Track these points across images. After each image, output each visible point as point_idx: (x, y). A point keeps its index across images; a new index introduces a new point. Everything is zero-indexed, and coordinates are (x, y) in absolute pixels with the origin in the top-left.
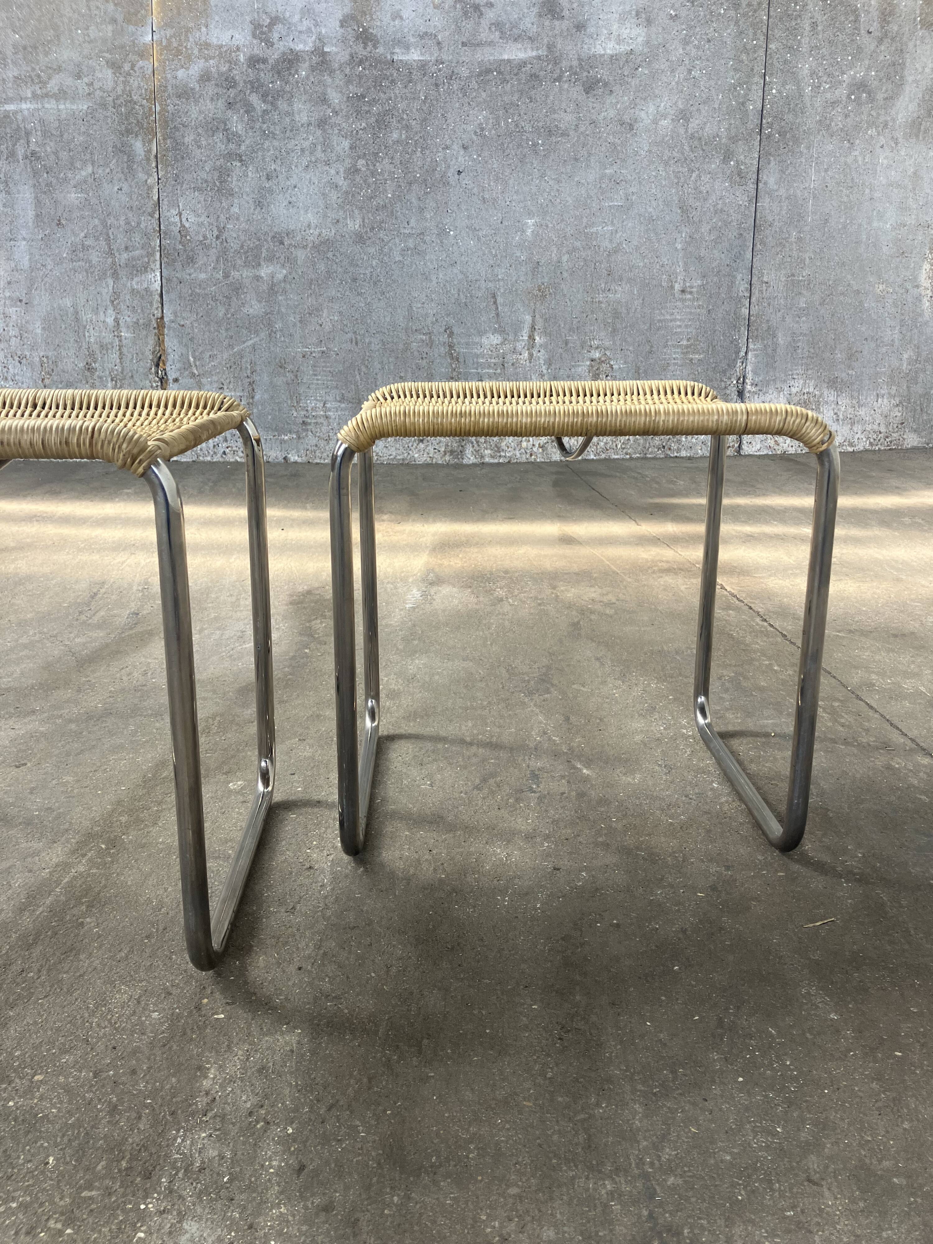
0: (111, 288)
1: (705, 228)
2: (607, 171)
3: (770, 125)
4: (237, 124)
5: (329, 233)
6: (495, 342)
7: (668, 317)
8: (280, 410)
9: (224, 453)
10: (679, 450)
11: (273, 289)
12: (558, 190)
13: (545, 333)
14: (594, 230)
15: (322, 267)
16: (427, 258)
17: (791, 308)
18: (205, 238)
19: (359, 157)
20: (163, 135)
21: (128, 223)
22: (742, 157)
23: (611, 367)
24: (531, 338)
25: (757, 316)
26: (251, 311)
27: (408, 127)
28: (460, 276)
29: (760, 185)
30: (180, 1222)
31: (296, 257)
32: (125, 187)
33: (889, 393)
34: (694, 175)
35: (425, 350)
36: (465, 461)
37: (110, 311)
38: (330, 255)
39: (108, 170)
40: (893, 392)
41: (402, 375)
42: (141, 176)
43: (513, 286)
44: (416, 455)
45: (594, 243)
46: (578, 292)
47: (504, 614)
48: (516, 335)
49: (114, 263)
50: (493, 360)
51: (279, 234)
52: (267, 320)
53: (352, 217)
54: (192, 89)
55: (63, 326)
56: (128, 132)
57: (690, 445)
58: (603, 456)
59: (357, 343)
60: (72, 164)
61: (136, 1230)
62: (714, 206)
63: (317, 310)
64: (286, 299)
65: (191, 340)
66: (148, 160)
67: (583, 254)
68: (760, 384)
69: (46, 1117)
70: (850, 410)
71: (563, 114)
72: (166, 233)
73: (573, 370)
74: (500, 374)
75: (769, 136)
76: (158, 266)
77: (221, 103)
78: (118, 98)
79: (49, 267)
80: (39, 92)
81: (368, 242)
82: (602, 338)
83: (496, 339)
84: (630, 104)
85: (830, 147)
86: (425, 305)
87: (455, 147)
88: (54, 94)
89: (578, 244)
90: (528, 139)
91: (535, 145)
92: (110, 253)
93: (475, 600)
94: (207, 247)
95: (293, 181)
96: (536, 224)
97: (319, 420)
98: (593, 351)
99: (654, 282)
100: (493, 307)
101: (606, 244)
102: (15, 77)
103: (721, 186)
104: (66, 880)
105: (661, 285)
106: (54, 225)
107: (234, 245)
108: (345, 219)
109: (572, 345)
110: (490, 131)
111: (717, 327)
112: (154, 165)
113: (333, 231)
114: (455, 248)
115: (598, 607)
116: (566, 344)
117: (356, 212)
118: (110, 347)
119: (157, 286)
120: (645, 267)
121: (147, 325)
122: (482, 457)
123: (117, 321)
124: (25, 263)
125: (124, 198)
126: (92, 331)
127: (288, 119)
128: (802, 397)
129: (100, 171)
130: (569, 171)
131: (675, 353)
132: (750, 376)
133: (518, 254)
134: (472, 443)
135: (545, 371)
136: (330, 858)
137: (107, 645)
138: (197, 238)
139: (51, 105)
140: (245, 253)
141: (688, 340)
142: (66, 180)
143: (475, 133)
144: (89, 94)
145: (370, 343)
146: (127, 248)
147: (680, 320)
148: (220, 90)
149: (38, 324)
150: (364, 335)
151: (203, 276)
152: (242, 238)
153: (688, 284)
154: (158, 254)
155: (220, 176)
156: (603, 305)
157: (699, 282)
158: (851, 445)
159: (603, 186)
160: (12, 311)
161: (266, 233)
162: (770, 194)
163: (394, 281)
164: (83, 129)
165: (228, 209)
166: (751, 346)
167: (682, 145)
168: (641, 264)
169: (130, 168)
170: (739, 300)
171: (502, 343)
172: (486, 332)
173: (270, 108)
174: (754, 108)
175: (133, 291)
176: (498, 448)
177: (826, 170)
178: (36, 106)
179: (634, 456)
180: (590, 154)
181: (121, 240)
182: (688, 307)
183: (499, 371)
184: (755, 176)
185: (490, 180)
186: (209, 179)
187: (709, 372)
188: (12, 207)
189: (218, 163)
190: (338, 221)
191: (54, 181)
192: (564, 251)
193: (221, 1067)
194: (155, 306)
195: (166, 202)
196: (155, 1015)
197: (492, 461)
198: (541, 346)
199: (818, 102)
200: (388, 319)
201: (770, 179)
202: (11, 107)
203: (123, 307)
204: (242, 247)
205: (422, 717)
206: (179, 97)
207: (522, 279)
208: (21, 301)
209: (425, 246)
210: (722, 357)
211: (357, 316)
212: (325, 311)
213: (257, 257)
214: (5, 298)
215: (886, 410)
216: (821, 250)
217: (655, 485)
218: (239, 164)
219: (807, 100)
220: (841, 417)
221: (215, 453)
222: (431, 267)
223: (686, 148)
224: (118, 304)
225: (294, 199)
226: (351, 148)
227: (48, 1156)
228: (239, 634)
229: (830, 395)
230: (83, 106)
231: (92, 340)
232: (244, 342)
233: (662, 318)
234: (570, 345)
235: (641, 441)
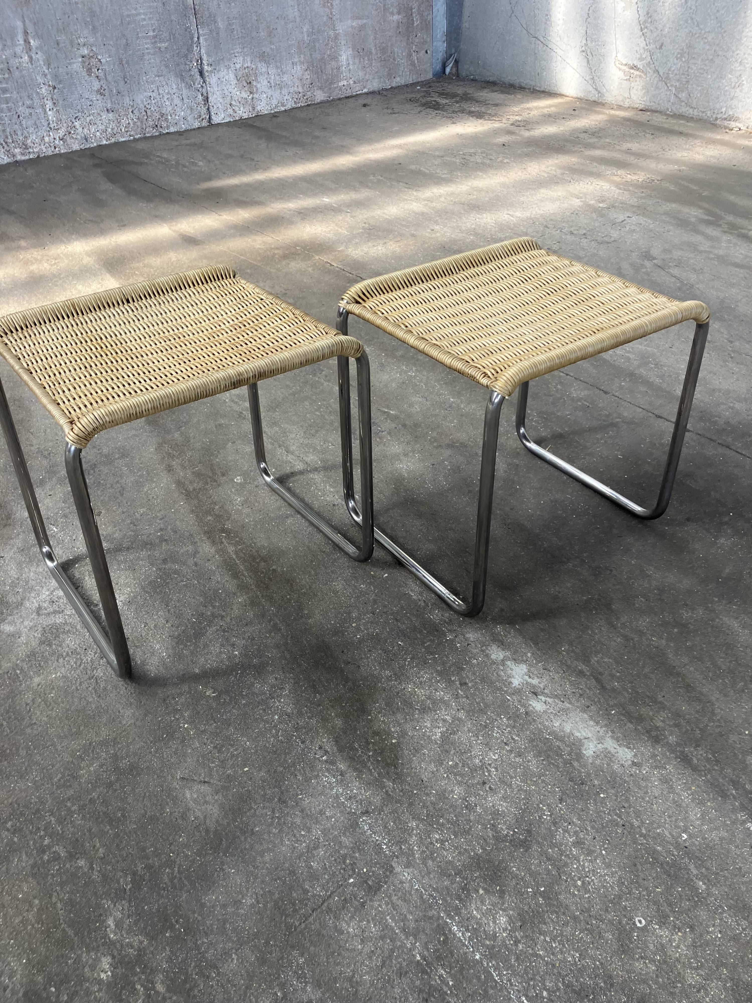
7: (134, 12)
10: (168, 127)
13: (38, 36)
23: (100, 60)
24: (27, 41)
25: (200, 5)
30: (464, 636)
33: (300, 61)
40: (302, 59)
48: (12, 40)
57: (175, 121)
58: (113, 140)
68: (213, 64)
70: (278, 78)
73: (69, 67)
74: (8, 78)
82: (86, 36)
98: (81, 49)
104: (233, 556)
109: (63, 45)
116: (58, 44)
122: (14, 156)
128: (244, 71)
131: (146, 43)
132: (205, 58)
135: (46, 71)
141: (154, 31)
147: (144, 14)
156: (80, 6)
158: (283, 105)
166: (201, 32)
176: (26, 145)
179: (137, 137)
183: (7, 76)
187: (176, 58)
197: (23, 158)
198: (37, 48)
210: (182, 43)
215: (300, 74)
220: (273, 84)
229: (262, 67)
233: (129, 13)
234: (62, 45)
235: (139, 124)
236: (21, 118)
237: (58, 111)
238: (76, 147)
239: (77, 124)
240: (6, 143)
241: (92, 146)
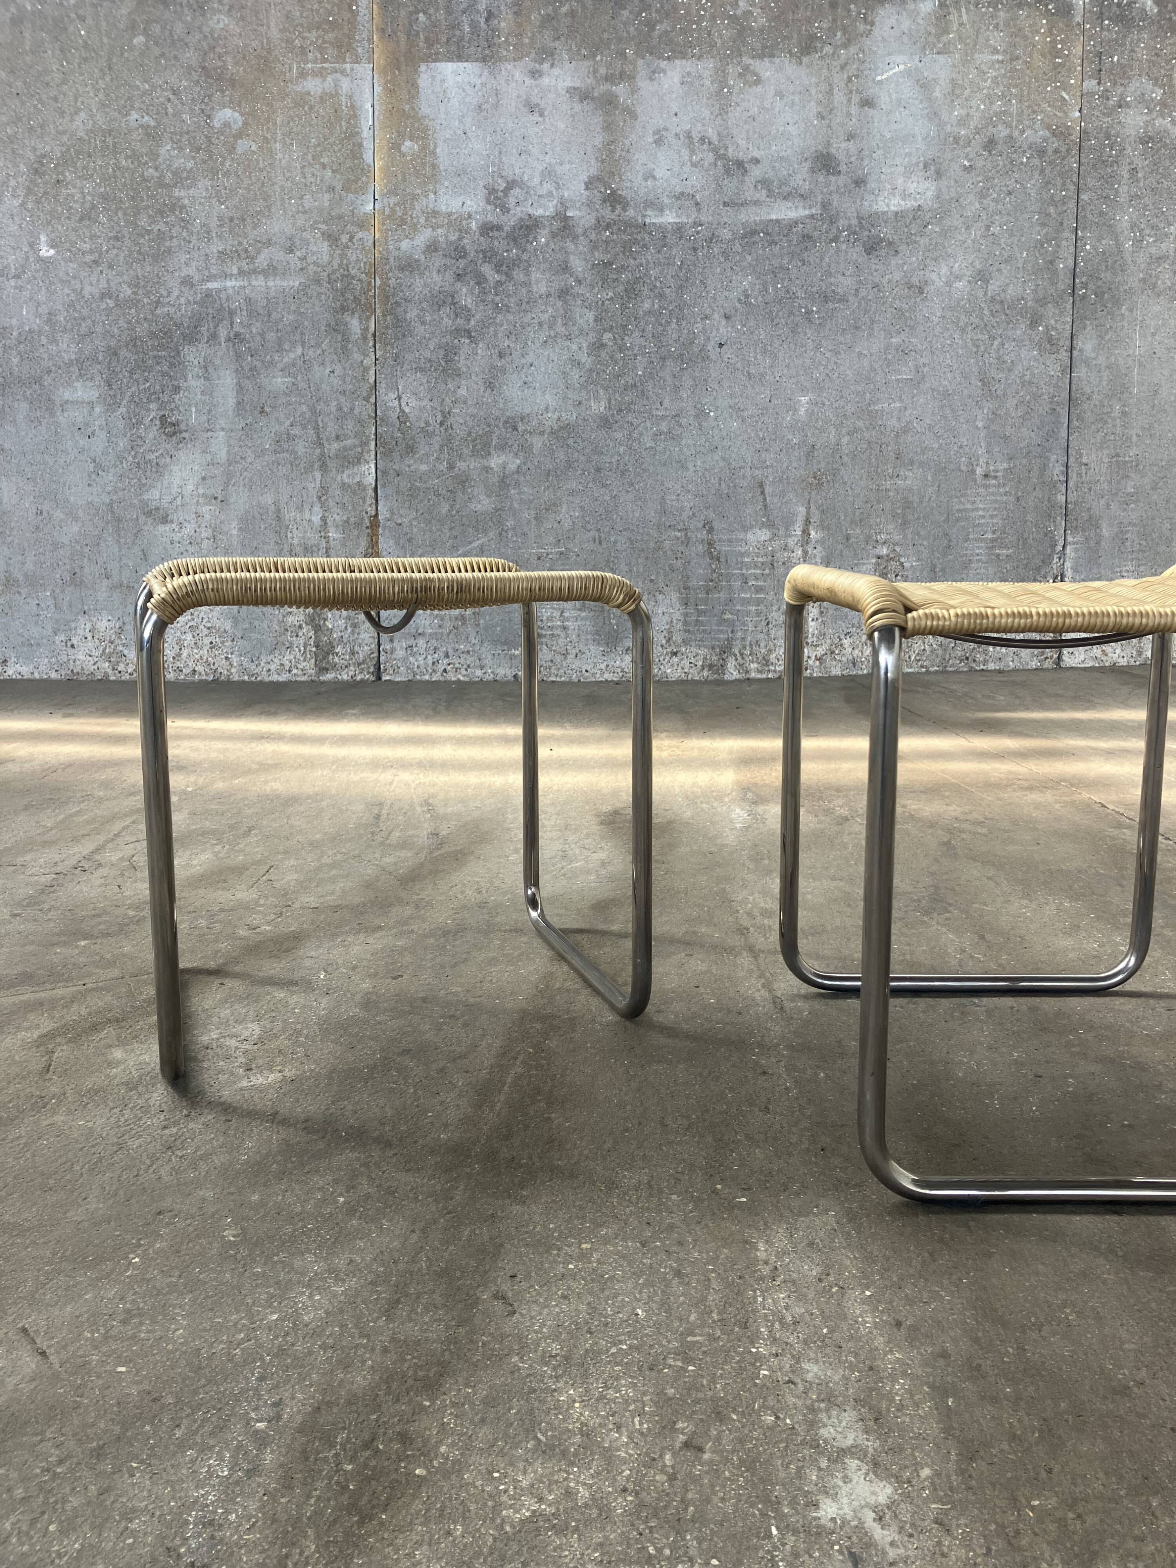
0: (318, 482)
1: (1011, 403)
2: (893, 340)
3: (1085, 285)
4: (466, 296)
5: (570, 416)
6: (763, 538)
7: (969, 506)
8: (510, 620)
9: (445, 671)
10: (985, 662)
11: (504, 482)
12: (836, 363)
13: (822, 526)
14: (878, 407)
15: (561, 455)
16: (683, 443)
17: (1116, 494)
18: (427, 423)
19: (605, 331)
20: (383, 312)
21: (340, 409)
22: (1052, 322)
23: (902, 564)
25: (1076, 503)
26: (479, 507)
27: (661, 296)
28: (722, 464)
29: (1075, 353)
30: (797, 1363)
31: (532, 444)
32: (339, 370)
34: (996, 343)
35: (681, 548)
36: (727, 677)
37: (317, 508)
38: (571, 441)
39: (319, 351)
41: (653, 577)
42: (357, 357)
43: (783, 473)
44: (669, 671)
45: (880, 422)
46: (861, 479)
47: (856, 834)
48: (787, 529)
49: (322, 454)
50: (760, 559)
51: (512, 418)
52: (497, 516)
53: (597, 399)
54: (416, 261)
55: (263, 527)
56: (344, 309)
57: (1000, 655)
59: (600, 543)
60: (279, 345)
61: (759, 1369)
62: (1021, 378)
63: (555, 504)
64: (519, 494)
65: (410, 540)
66: (365, 338)
67: (867, 435)
69: (612, 1278)
71: (841, 278)
72: (382, 420)
74: (768, 575)
75: (1084, 297)
76: (373, 457)
77: (449, 276)
78: (334, 272)
79: (249, 460)
80: (246, 268)
81: (615, 426)
82: (889, 531)
83: (763, 535)
84: (919, 264)
85: (1157, 308)
86: (681, 497)
87: (716, 316)
88: (263, 270)
89: (860, 424)
90: (800, 307)
91: (809, 312)
92: (319, 443)
93: (815, 819)
94: (431, 435)
95: (529, 359)
96: (810, 402)
97: (556, 632)
98: (879, 547)
99: (952, 466)
100: (761, 498)
101: (893, 422)
102: (219, 252)
103: (1029, 355)
104: (509, 1080)
105: (960, 470)
106: (256, 412)
107: (460, 432)
108: (589, 400)
110: (756, 299)
111: (1028, 517)
112: (371, 344)
113: (575, 415)
114: (716, 431)
115: (964, 826)
116: (848, 539)
117: (601, 392)
118: (315, 549)
119: (371, 480)
120: (940, 447)
121: (358, 525)
122: (747, 672)
123: (324, 519)
124: (223, 455)
125: (336, 382)
126: (295, 531)
127: (524, 291)
129: (311, 353)
130: (848, 341)
131: (978, 548)
132: (1068, 574)
133: (790, 437)
134: (735, 655)
136: (782, 1064)
137: (422, 865)
138: (417, 425)
139: (259, 282)
140: (473, 441)
141: (994, 532)
142: (272, 363)
143: (739, 300)
144: (302, 269)
145: (615, 542)
146: (337, 437)
147: (984, 509)
148: (448, 262)
149: (234, 524)
150: (609, 532)
151: (424, 468)
152: (470, 423)
153: (992, 468)
154: (373, 443)
155: (446, 355)
156: (891, 494)
157: (1005, 465)
159: (890, 357)
160: (205, 509)
161: (497, 418)
162: (1087, 362)
163: (644, 470)
164: (293, 308)
165: (455, 391)
166: (1070, 539)
167: (982, 309)
168: (936, 446)
169: (345, 349)
170: (1054, 485)
171: (770, 540)
172: (752, 527)
173: (504, 278)
174: (1065, 267)
175: (344, 486)
176: (767, 661)
177: (1153, 335)
178: (242, 283)
179: (932, 669)
180: (873, 321)
181: (332, 428)
182: (993, 494)
183: (767, 571)
184: (1068, 343)
185: (755, 352)
186: (434, 358)
187: (1020, 570)
188: (211, 395)
189: (444, 340)
190: (580, 403)
191: (258, 363)
192: (844, 432)
193: (767, 1242)
194: (368, 502)
195: (383, 385)
196: (674, 1197)
197: (759, 676)
198: (817, 542)
199: (1142, 258)
200: (637, 514)
201: (1087, 345)
202: (210, 285)
203: (331, 503)
204: (470, 433)
205: (813, 935)
206: (402, 269)
207: (795, 465)
208: (216, 498)
209: (681, 429)
210: (1035, 552)
211: (601, 510)
212: (565, 506)
213: (487, 445)
214: (199, 496)
216: (1151, 426)
217: (970, 701)
218: (467, 341)
219: (1127, 256)
221: (434, 671)
222: (688, 453)
223: (986, 312)
224: (326, 500)
225: (530, 379)
226: (596, 320)
227: (634, 1309)
228: (560, 853)
230: (295, 282)
231: (295, 541)
232: (470, 543)
233: (962, 507)
234: (853, 540)
235: (940, 652)
236: (771, 626)
237: (823, 623)
238: (836, 671)
239: (846, 642)
240: (742, 654)
241: (860, 673)
